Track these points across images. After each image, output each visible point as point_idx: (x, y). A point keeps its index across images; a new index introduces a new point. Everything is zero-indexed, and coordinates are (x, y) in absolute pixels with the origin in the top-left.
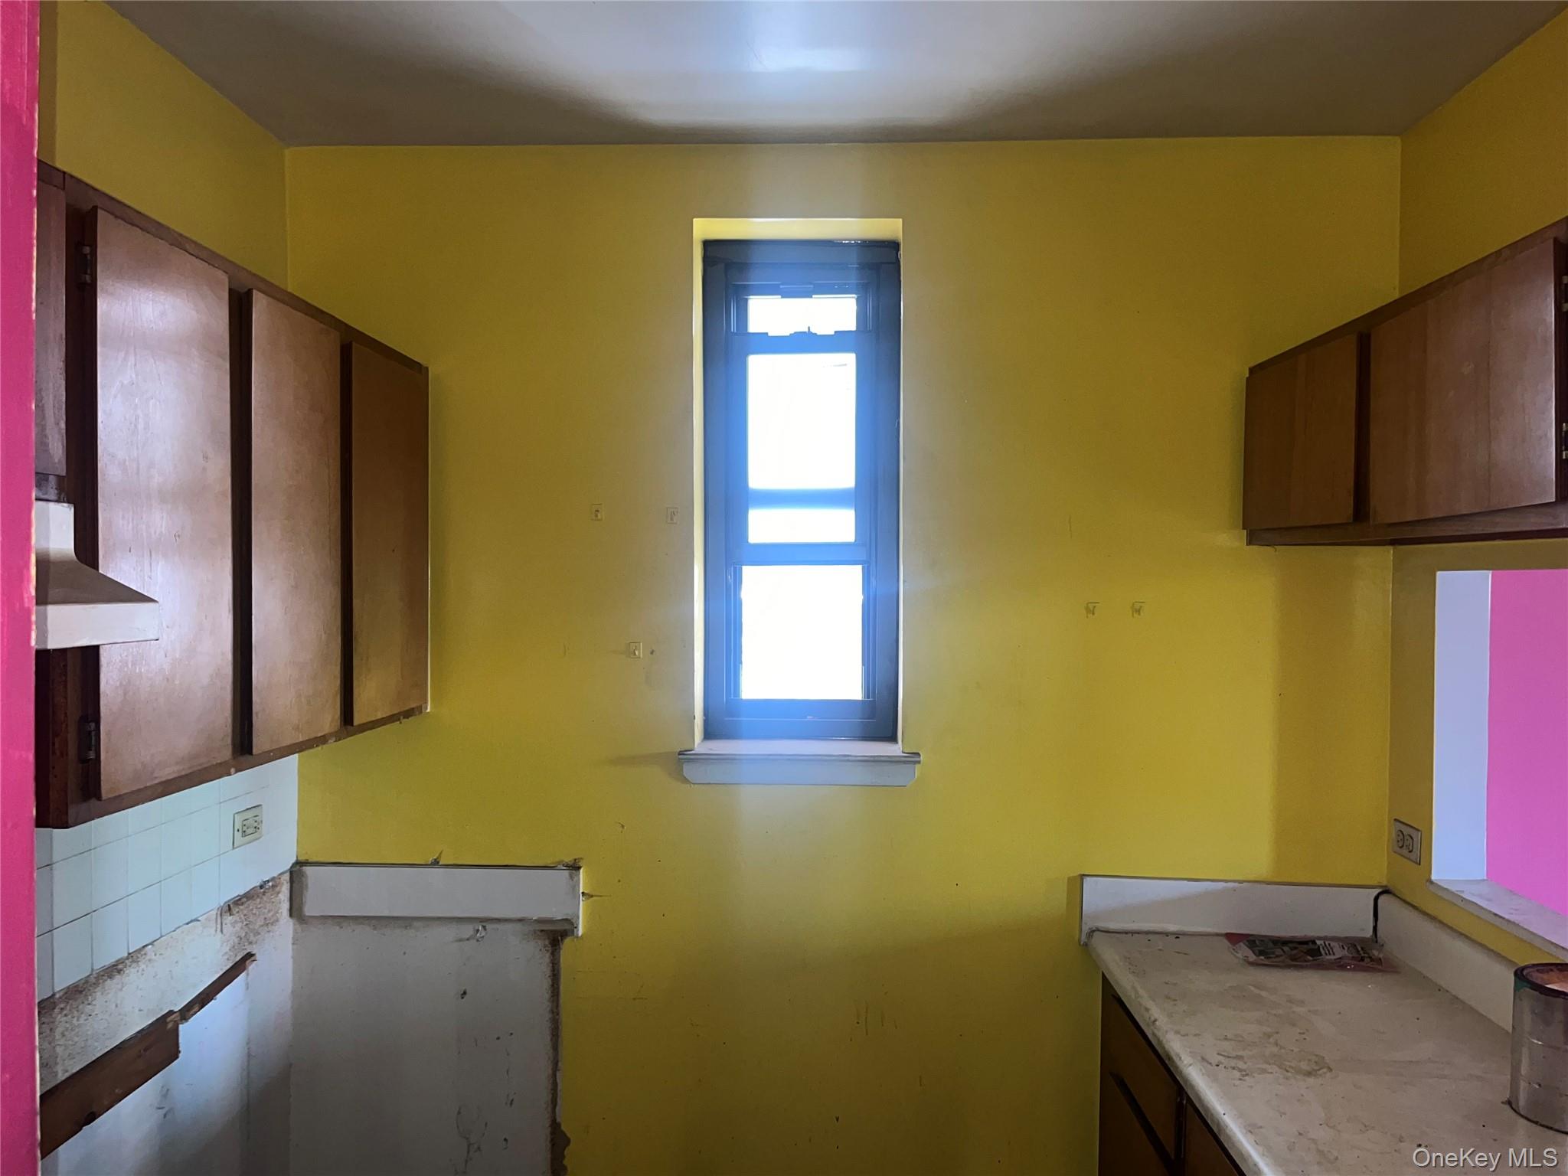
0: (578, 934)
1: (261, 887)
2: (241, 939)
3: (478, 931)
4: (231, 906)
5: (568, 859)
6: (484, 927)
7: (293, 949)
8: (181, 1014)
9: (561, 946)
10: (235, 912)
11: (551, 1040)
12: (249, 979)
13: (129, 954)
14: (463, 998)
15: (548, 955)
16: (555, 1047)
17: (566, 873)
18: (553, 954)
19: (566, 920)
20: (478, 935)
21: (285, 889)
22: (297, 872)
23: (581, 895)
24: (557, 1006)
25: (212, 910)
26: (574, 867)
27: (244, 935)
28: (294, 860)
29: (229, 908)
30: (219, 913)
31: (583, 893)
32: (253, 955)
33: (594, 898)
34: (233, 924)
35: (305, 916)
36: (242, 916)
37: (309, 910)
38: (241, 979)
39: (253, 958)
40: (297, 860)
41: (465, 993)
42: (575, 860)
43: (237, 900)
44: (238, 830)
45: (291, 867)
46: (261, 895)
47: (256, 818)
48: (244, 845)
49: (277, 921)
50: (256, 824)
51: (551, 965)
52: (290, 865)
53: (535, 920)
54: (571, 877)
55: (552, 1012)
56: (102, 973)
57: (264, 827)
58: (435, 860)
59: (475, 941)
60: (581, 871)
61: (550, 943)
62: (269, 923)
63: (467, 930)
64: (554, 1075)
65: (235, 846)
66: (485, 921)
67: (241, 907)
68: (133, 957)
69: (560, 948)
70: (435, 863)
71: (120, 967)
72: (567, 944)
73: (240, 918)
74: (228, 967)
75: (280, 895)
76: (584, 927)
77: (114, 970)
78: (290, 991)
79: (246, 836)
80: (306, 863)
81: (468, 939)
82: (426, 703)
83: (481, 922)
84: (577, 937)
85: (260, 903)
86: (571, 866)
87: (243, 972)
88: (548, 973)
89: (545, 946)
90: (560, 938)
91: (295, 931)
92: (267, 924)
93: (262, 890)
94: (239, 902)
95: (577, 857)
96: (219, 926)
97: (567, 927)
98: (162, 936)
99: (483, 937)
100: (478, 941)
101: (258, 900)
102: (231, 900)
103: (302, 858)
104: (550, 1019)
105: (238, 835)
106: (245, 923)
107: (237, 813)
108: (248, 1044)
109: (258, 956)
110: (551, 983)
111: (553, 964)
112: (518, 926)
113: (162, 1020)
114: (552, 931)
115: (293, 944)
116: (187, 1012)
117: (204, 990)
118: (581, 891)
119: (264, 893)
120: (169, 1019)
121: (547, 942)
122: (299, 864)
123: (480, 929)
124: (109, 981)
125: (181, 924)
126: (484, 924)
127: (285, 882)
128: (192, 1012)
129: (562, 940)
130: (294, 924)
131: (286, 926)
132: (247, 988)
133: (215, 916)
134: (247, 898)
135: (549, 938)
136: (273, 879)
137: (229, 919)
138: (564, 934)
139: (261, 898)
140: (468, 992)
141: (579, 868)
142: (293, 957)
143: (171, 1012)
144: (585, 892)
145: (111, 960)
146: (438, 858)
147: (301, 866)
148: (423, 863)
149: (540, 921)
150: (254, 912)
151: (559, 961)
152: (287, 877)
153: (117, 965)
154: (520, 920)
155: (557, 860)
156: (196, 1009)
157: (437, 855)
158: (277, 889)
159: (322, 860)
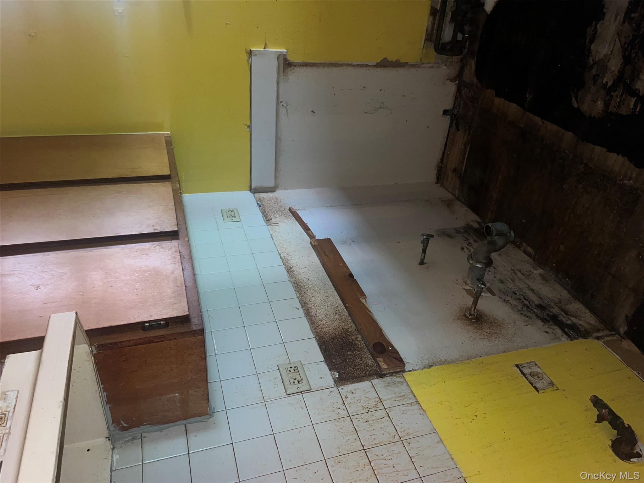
0: (286, 52)
1: (260, 206)
2: (282, 214)
3: (283, 105)
4: (267, 220)
5: (246, 57)
6: (281, 102)
7: (290, 190)
8: (312, 238)
9: (292, 61)
10: (270, 218)
11: (337, 67)
12: (300, 209)
13: (284, 265)
14: (315, 112)
15: (295, 68)
16: (341, 65)
17: (253, 58)
18: (295, 66)
19: (278, 58)
20: (285, 105)
21: (262, 195)
22: (255, 191)
23: (265, 50)
24: (321, 64)
25: (268, 228)
26: (250, 53)
27: (281, 213)
28: (249, 192)
29: (268, 220)
30: (269, 225)
31: (264, 49)
32: (290, 208)
33: (267, 43)
34: (276, 218)
35: (275, 186)
36: (272, 214)
37: (272, 184)
38: (299, 213)
39: (291, 209)
40: (249, 191)
41: (313, 111)
42: (247, 53)
43: (265, 217)
44: (232, 220)
45: (252, 193)
46: (264, 206)
47: (227, 212)
48: (239, 217)
49: (276, 198)
50: (230, 212)
51: (301, 67)
52: (251, 193)
53: (278, 75)
54: (255, 55)
55: (324, 67)
56: (291, 276)
57: (231, 208)
58: (248, 127)
59: (288, 107)
60: (252, 49)
61: (290, 67)
62: (277, 201)
63: (282, 110)
64: (354, 66)
65: (239, 220)
66: (278, 102)
67: (268, 215)
68: (285, 262)
69: (292, 62)
70: (249, 127)
71: (289, 268)
72: (291, 58)
73: (273, 215)
74: (294, 218)
75: (265, 197)
76: (281, 48)
77: (290, 271)
78: (307, 189)
79: (235, 216)
80: (250, 187)
81: (287, 110)
82: (163, 134)
83: (278, 104)
84: (287, 52)
85: (267, 206)
86: (250, 56)
87: (296, 212)
88: (305, 68)
89: (291, 70)
90: (287, 62)
91: (282, 189)
92: (277, 202)
93: (262, 206)
94: (266, 216)
95: (245, 53)
96: (275, 225)
97: (281, 58)
98: (277, 251)
99: (286, 103)
100: (287, 105)
101: (266, 207)
102: (264, 220)
103: (248, 189)
104: (327, 67)
105: (234, 219)
106: (276, 213)
107: (224, 221)
108: (328, 207)
109: (290, 206)
110: (310, 67)
111: (300, 66)
112: (281, 85)
113: (314, 247)
114: (284, 67)
115: (287, 190)
116: (311, 236)
117: (303, 229)
118: (263, 50)
119: (263, 205)
120: (313, 244)
121: (289, 69)
122: (251, 190)
123: (282, 104)
124: (295, 272)
125: (273, 242)
126: (280, 102)
127: (259, 195)
128: (311, 234)
129: (288, 61)
130: (278, 190)
131: (279, 194)
132: (304, 209)
133: (271, 227)
134: (264, 213)
135: (288, 68)
136: (257, 201)
137: (273, 220)
138: (285, 60)
139: (265, 206)
140: (312, 110)
141: (251, 50)
142: (293, 189)
143: (311, 243)
144: (263, 47)
145: (285, 273)
146: (247, 126)
147: (252, 189)
148: (249, 133)
149: (278, 73)
150: (271, 209)
151: (299, 63)
152: (256, 195)
153: (288, 270)
154: (278, 83)
155: (247, 62)
156: (310, 232)
157: (245, 126)
158: (262, 199)
159: (249, 180)
